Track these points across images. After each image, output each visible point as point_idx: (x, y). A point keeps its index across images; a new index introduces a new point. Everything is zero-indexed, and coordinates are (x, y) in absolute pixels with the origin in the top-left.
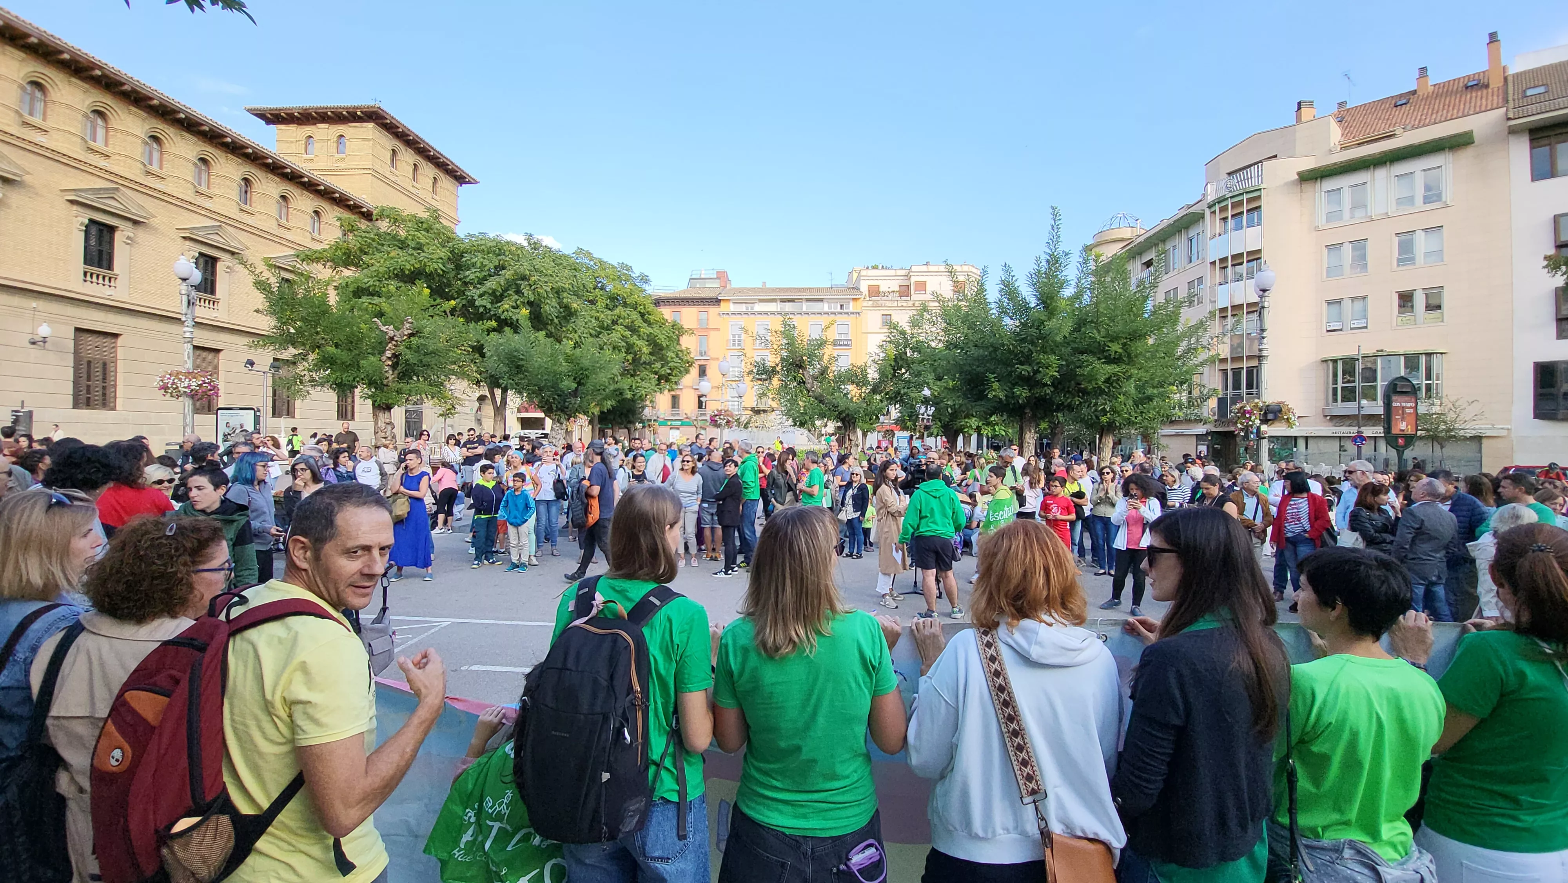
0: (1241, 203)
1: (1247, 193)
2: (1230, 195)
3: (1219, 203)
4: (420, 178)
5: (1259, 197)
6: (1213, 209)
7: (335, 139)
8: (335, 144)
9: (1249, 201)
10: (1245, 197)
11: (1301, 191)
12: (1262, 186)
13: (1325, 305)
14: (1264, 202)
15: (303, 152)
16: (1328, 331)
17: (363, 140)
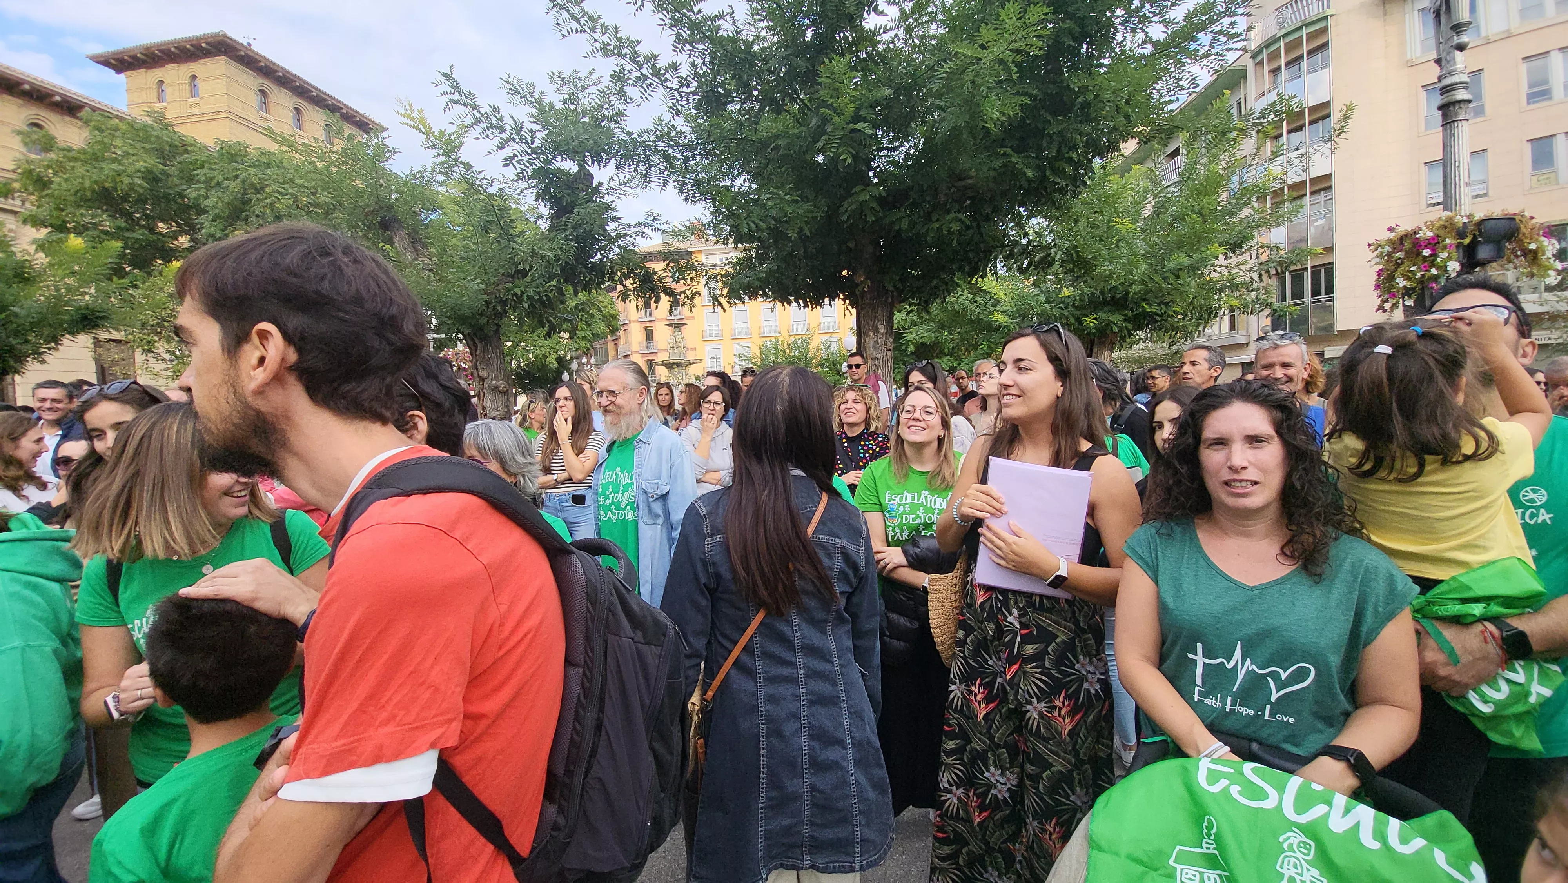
0: (1300, 40)
1: (1308, 25)
2: (1283, 32)
3: (1267, 46)
4: (307, 125)
5: (1325, 30)
6: (1259, 59)
7: (187, 80)
8: (188, 87)
9: (1311, 37)
10: (1305, 31)
11: (1385, 14)
12: (1329, 12)
13: (1424, 170)
14: (1332, 36)
15: (156, 100)
16: (1429, 206)
17: (216, 77)
